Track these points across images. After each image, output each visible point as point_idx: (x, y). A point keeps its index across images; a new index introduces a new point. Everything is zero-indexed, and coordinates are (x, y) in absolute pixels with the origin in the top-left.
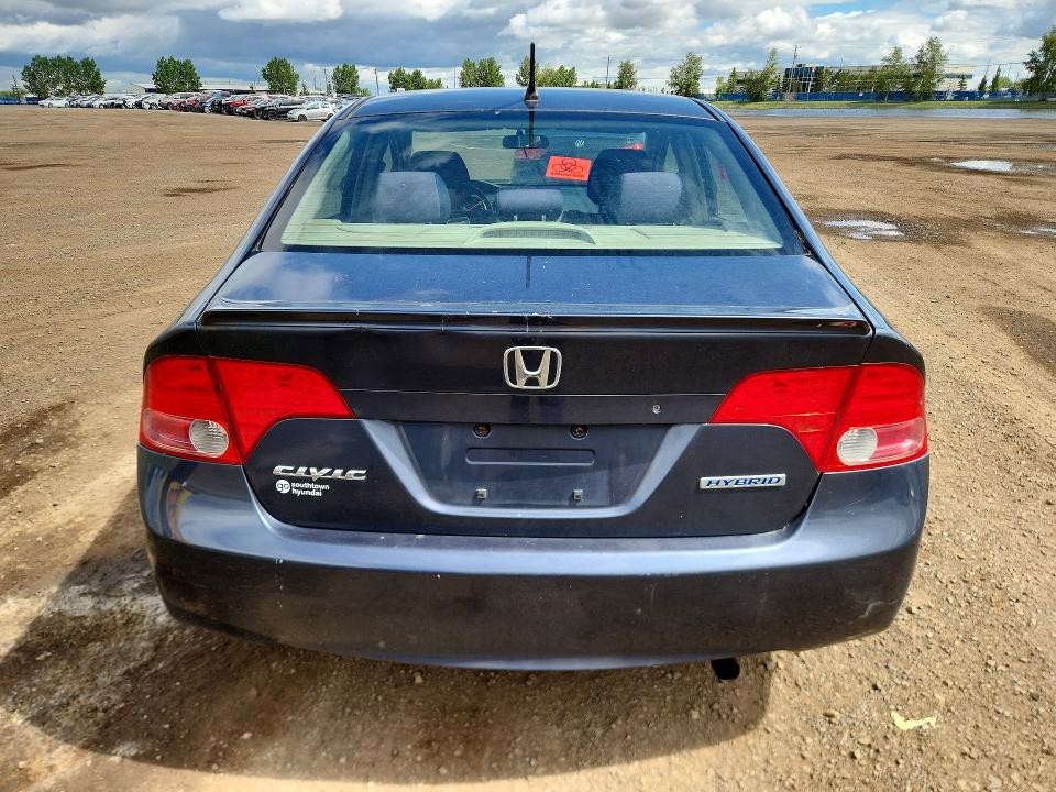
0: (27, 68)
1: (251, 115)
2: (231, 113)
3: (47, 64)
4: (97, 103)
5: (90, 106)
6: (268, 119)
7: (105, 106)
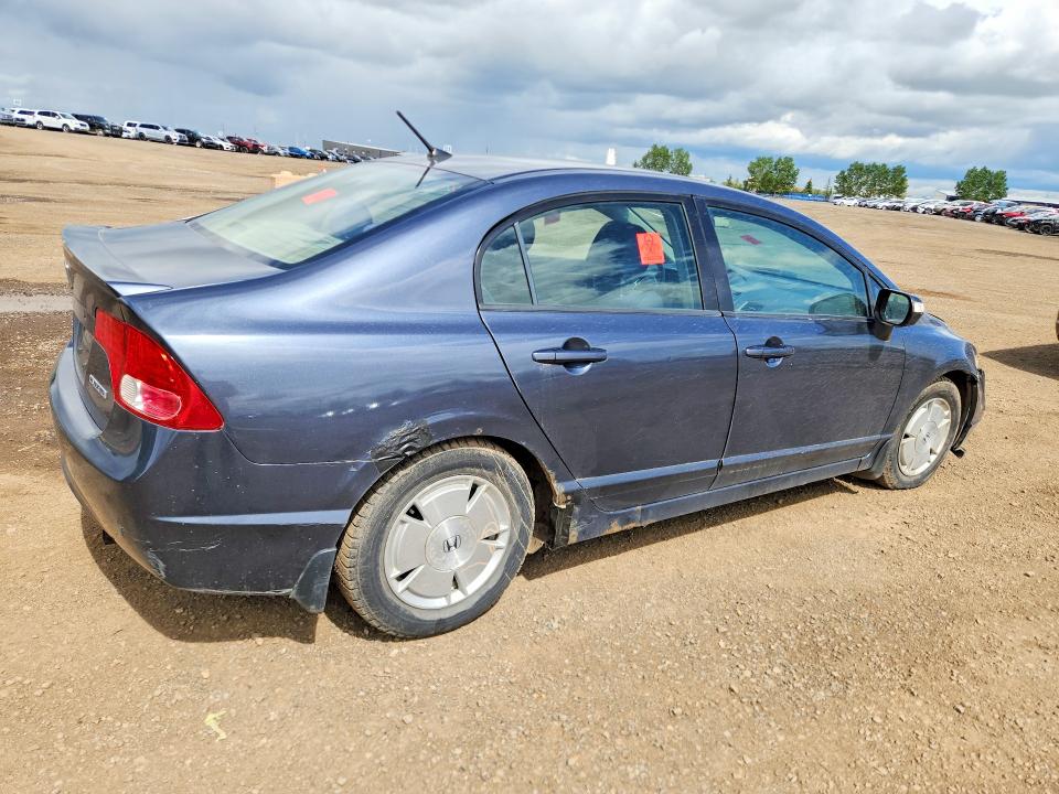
0: (843, 172)
1: (1021, 227)
2: (1001, 223)
3: (861, 169)
4: (880, 205)
5: (874, 207)
6: (1038, 233)
7: (888, 208)
